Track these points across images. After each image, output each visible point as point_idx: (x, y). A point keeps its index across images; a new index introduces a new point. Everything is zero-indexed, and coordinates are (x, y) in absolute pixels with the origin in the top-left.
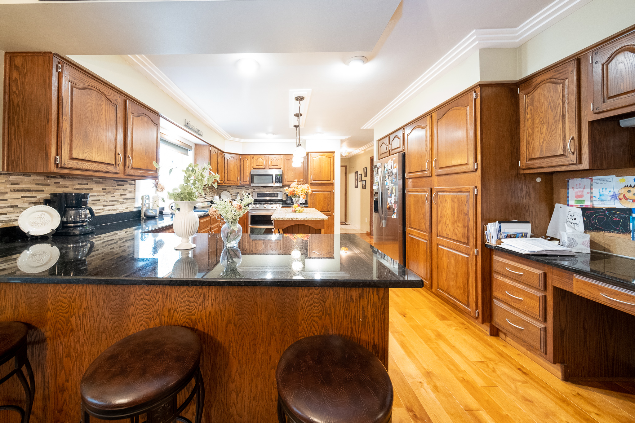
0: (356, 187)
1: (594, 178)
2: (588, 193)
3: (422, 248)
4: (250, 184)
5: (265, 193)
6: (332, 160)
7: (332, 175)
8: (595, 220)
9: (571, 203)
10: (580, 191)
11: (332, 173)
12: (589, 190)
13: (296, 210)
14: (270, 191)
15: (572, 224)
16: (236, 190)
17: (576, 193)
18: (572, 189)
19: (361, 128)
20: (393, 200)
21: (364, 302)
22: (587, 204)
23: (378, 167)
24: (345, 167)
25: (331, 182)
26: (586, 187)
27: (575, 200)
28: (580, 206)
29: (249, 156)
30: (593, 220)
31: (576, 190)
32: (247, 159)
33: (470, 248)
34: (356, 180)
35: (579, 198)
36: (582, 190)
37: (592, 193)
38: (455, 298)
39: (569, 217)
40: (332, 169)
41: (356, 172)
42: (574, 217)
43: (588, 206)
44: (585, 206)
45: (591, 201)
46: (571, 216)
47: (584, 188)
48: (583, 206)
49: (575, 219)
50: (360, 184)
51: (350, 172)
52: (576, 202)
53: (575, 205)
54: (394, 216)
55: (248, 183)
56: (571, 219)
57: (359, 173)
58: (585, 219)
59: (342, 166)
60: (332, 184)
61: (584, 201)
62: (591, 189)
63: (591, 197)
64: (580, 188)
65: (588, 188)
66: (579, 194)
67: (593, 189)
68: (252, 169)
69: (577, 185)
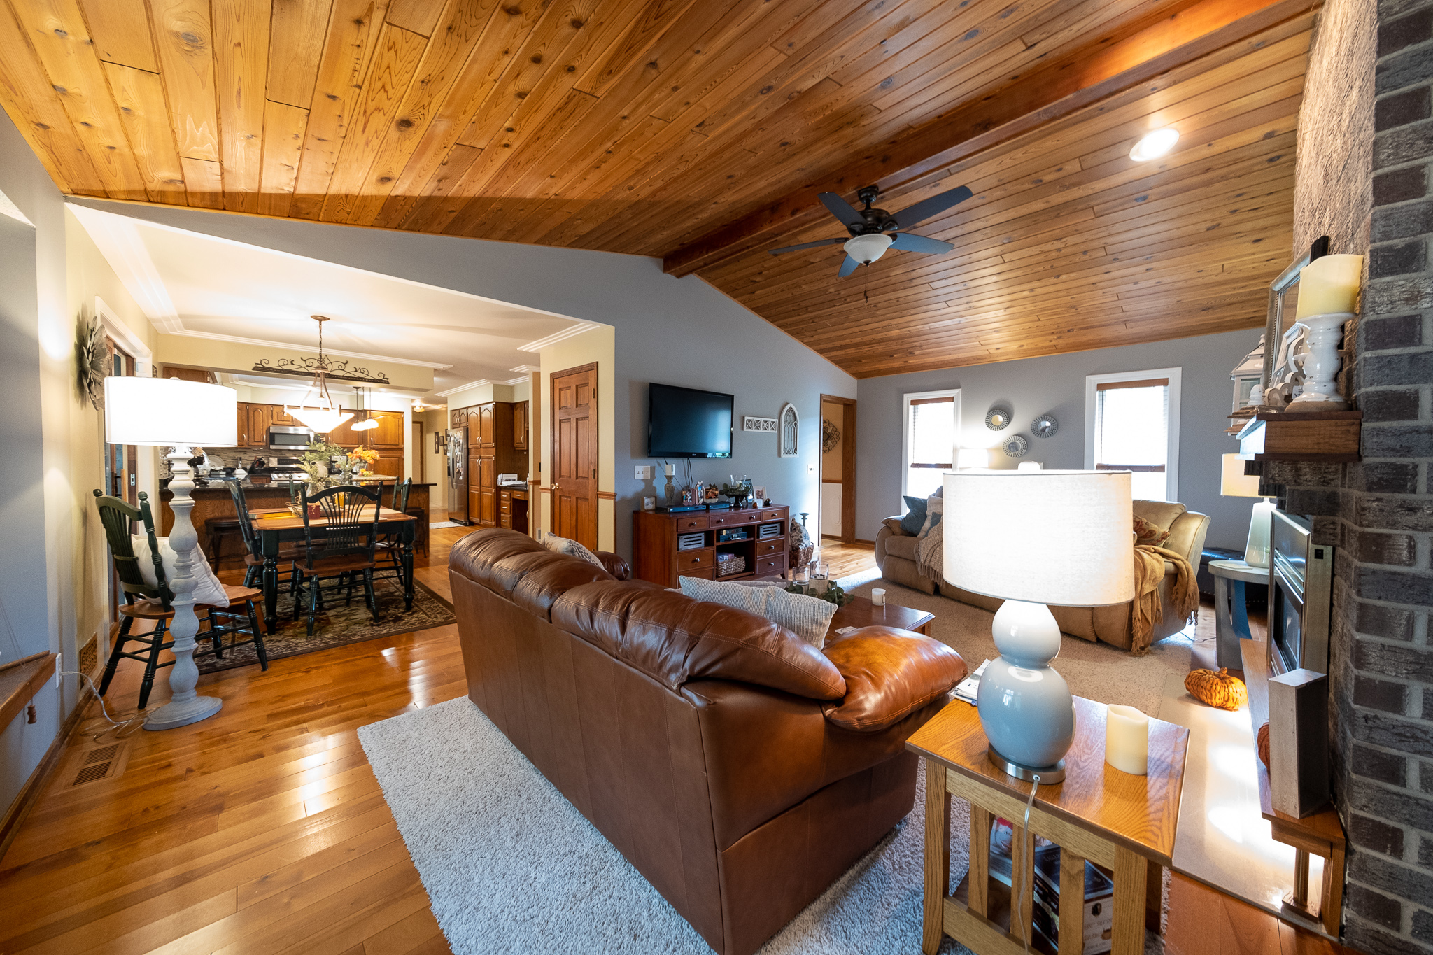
0: (437, 452)
3: (476, 497)
4: (267, 445)
6: (400, 422)
7: (401, 439)
11: (400, 437)
20: (460, 465)
21: (419, 498)
24: (421, 423)
25: (400, 446)
29: (265, 407)
32: (260, 411)
34: (437, 443)
40: (400, 431)
41: (437, 434)
50: (441, 448)
51: (428, 432)
54: (461, 478)
55: (264, 444)
57: (440, 435)
59: (414, 422)
60: (402, 450)
68: (270, 424)
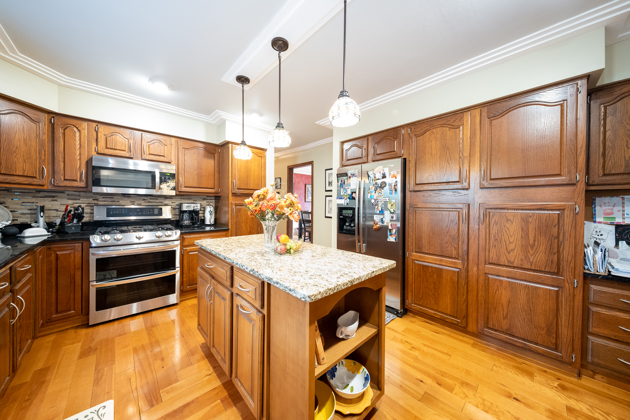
1: (626, 197)
2: (619, 211)
4: (87, 186)
5: (126, 207)
6: (263, 160)
8: (627, 236)
9: (598, 220)
10: (609, 209)
12: (621, 208)
13: (288, 247)
14: (140, 205)
15: (598, 239)
16: (34, 200)
17: (604, 210)
18: (599, 207)
19: (316, 123)
22: (619, 220)
23: (349, 175)
26: (616, 205)
27: (604, 217)
28: (611, 222)
29: (85, 124)
30: (625, 236)
31: (604, 208)
32: (75, 129)
33: (564, 280)
35: (608, 215)
36: (612, 207)
37: (624, 211)
38: (524, 340)
39: (594, 233)
42: (600, 233)
43: (620, 223)
44: (617, 222)
45: (624, 218)
46: (596, 232)
47: (614, 206)
48: (614, 222)
49: (601, 235)
52: (605, 219)
53: (604, 222)
55: (83, 184)
56: (597, 235)
58: (617, 235)
61: (615, 218)
62: (624, 207)
63: (623, 215)
64: (609, 206)
65: (618, 206)
66: (608, 211)
67: (625, 207)
68: (94, 153)
69: (605, 203)
